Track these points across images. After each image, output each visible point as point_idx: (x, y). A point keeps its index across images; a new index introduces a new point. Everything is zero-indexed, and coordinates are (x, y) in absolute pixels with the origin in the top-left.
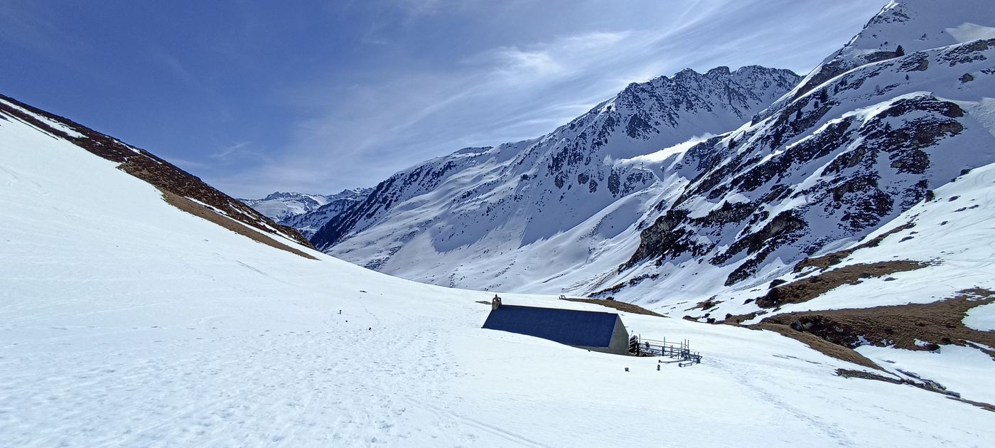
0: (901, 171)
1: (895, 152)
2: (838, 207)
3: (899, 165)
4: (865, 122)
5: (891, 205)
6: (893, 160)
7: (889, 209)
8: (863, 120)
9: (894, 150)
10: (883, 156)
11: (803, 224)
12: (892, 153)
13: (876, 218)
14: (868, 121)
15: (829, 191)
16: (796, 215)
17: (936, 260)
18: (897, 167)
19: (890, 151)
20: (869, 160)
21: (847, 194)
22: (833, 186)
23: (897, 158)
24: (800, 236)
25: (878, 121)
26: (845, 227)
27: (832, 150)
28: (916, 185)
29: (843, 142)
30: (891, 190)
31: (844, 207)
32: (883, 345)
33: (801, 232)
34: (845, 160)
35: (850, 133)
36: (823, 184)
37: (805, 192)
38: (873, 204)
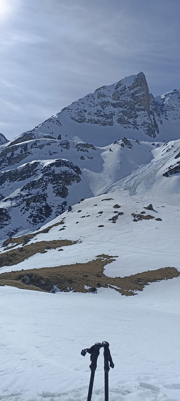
0: (57, 195)
1: (55, 185)
2: (27, 210)
3: (57, 192)
4: (44, 166)
5: (51, 212)
6: (54, 189)
7: (50, 215)
8: (43, 166)
9: (55, 184)
10: (50, 186)
11: (9, 217)
12: (54, 185)
13: (44, 219)
14: (45, 166)
15: (24, 200)
16: (6, 212)
17: (79, 240)
18: (55, 193)
19: (53, 184)
20: (44, 187)
21: (32, 203)
22: (26, 198)
23: (56, 188)
24: (6, 225)
25: (50, 167)
26: (30, 222)
27: (27, 178)
28: (62, 204)
29: (33, 175)
30: (52, 204)
31: (30, 210)
32: (68, 291)
33: (7, 222)
34: (33, 184)
35: (36, 171)
36: (21, 196)
37: (11, 199)
38: (44, 210)
